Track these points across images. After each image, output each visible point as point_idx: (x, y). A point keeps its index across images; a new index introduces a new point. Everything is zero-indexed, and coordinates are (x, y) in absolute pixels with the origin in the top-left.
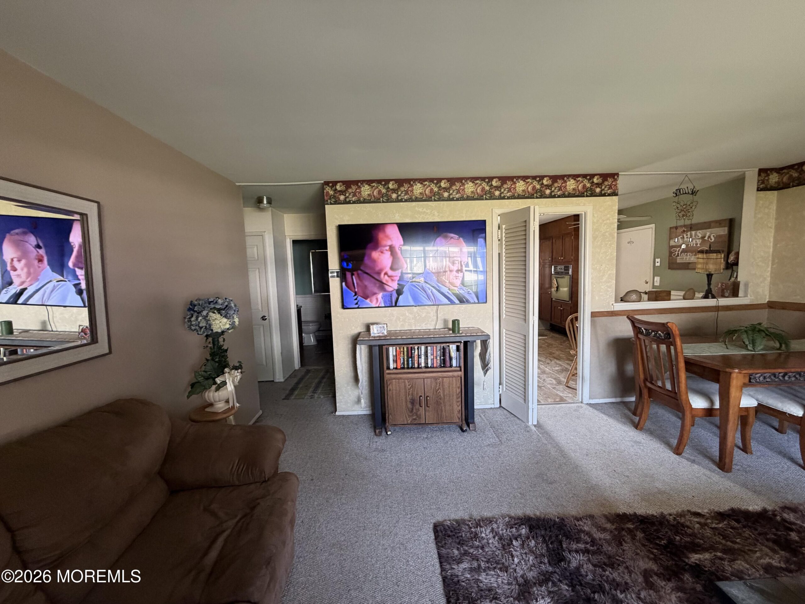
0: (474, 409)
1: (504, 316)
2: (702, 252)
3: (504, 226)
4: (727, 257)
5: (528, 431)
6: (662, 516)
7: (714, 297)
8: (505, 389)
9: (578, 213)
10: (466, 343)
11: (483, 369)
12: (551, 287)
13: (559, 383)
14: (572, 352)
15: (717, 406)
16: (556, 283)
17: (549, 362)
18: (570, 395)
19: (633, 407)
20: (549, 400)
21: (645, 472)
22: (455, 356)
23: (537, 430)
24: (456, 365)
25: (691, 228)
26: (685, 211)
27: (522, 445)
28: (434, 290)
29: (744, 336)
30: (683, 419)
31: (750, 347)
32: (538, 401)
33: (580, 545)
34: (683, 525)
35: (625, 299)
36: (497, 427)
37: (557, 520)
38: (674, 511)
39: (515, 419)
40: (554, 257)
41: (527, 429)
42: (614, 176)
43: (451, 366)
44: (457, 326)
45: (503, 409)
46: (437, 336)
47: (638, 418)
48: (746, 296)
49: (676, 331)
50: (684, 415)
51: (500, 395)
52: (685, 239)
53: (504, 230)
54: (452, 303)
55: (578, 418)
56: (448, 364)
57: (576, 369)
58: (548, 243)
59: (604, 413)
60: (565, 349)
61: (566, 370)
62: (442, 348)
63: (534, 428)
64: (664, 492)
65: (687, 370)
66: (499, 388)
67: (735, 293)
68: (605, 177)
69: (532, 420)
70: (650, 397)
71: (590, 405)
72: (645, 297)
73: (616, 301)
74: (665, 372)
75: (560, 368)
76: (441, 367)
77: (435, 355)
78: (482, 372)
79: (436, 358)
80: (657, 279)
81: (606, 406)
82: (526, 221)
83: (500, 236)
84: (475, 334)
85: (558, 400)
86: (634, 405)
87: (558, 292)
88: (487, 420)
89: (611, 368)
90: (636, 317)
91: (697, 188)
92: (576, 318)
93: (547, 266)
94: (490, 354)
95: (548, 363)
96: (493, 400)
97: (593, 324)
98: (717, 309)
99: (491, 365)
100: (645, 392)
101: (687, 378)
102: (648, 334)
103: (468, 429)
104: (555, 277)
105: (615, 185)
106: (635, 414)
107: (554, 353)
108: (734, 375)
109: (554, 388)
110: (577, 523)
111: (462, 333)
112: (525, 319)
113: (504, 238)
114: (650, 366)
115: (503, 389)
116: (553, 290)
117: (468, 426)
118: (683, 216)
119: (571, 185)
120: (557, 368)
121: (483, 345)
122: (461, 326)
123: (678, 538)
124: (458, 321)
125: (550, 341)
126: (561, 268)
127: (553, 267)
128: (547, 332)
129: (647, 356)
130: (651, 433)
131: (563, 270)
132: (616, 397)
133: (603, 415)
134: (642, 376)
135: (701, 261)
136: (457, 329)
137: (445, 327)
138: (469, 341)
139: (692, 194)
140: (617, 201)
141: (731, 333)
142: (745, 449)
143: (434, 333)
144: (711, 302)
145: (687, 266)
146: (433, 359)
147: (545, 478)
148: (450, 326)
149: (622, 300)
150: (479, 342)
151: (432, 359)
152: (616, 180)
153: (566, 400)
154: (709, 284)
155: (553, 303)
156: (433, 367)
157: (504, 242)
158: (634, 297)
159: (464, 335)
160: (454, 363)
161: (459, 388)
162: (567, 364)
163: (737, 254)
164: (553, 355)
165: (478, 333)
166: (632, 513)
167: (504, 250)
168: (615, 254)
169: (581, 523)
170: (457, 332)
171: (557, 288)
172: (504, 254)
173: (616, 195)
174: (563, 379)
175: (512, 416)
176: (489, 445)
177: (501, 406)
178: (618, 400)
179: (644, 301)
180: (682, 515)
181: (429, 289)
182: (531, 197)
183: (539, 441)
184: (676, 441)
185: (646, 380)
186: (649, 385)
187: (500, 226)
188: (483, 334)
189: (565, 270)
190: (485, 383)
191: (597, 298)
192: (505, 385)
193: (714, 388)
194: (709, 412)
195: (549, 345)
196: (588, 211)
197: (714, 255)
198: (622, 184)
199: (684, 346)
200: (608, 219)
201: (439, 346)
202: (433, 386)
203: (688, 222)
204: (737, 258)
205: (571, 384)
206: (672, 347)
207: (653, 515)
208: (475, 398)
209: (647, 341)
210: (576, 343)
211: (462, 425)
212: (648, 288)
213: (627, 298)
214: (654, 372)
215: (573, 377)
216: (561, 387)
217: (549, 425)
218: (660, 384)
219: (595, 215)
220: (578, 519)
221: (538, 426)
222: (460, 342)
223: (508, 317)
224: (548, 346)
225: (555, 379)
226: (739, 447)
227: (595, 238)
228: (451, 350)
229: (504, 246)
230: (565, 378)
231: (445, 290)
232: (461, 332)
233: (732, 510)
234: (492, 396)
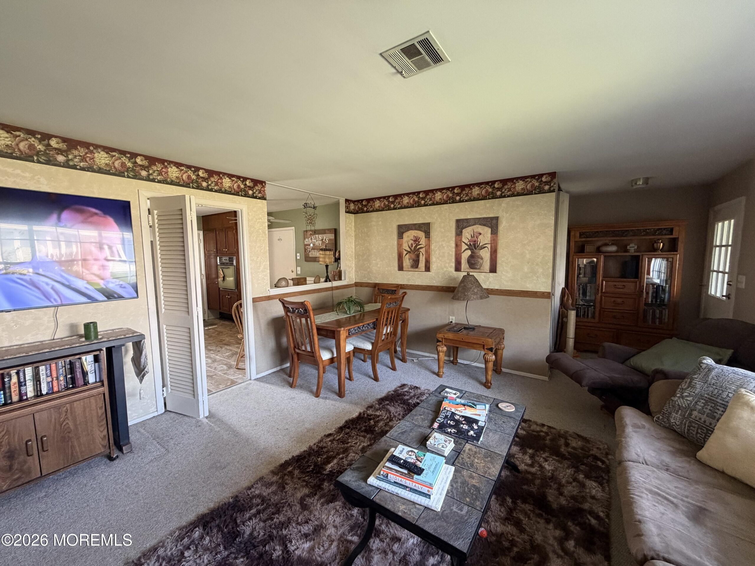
0: (128, 426)
1: (163, 310)
2: (322, 250)
3: (156, 212)
4: (335, 254)
5: (199, 426)
6: (310, 448)
7: (330, 281)
8: (170, 390)
9: (235, 210)
10: (109, 350)
11: (138, 375)
12: (217, 277)
13: (230, 367)
14: (239, 336)
15: (335, 355)
16: (222, 273)
17: (220, 349)
18: (240, 376)
19: (288, 371)
20: (221, 386)
21: (298, 419)
22: (93, 369)
23: (209, 421)
24: (94, 380)
25: (315, 232)
26: (311, 220)
27: (193, 444)
28: (57, 285)
29: (345, 306)
30: (318, 369)
31: (348, 313)
32: (209, 391)
33: (252, 511)
34: (322, 448)
35: (277, 285)
36: (161, 436)
37: (231, 500)
38: (316, 441)
39: (186, 418)
40: (218, 248)
41: (199, 425)
42: (262, 183)
43: (86, 383)
44: (92, 330)
45: (169, 413)
46: (57, 349)
47: (292, 379)
48: (345, 279)
49: (310, 307)
50: (319, 367)
51: (165, 399)
52: (313, 240)
53: (156, 217)
54: (93, 300)
55: (248, 395)
56: (81, 382)
57: (244, 351)
58: (212, 235)
59: (269, 383)
60: (234, 334)
61: (236, 353)
62: (68, 362)
63: (206, 421)
64: (310, 429)
65: (318, 334)
66: (163, 391)
67: (340, 279)
68: (256, 182)
69: (203, 412)
70: (298, 360)
71: (256, 379)
72: (291, 282)
73: (271, 288)
74: (306, 339)
75: (230, 353)
76: (67, 388)
77: (54, 375)
78: (137, 380)
79: (57, 378)
80: (299, 268)
81: (270, 376)
82: (181, 210)
83: (151, 223)
84: (123, 337)
85: (229, 384)
86: (289, 369)
87: (225, 282)
88: (148, 432)
89: (271, 344)
90: (285, 299)
91: (316, 205)
92: (241, 304)
93: (212, 257)
94: (146, 357)
95: (219, 351)
96: (155, 406)
97: (255, 308)
98: (332, 289)
99: (149, 368)
100: (295, 356)
101: (319, 339)
102: (294, 312)
103: (120, 454)
104: (221, 268)
105: (264, 191)
106: (290, 376)
107: (224, 340)
108: (341, 332)
109: (224, 374)
110: (249, 492)
111: (101, 339)
112: (188, 310)
113: (157, 225)
114: (297, 337)
115: (167, 391)
116: (220, 280)
117: (121, 449)
118: (310, 223)
119: (227, 183)
120: (228, 354)
121: (136, 347)
122: (99, 330)
123: (319, 459)
124: (95, 324)
125: (220, 329)
126: (225, 259)
127: (218, 258)
128: (217, 321)
129: (294, 329)
130: (301, 387)
131: (228, 261)
132: (276, 367)
133: (268, 385)
134: (292, 345)
135: (322, 256)
136: (92, 334)
137: (72, 334)
138: (114, 347)
139: (314, 208)
140: (266, 204)
141: (339, 304)
142: (350, 379)
143: (50, 346)
144: (328, 285)
145: (315, 260)
146: (52, 382)
147: (219, 465)
148: (82, 331)
149: (276, 286)
150: (130, 345)
151: (48, 383)
152: (264, 187)
153: (237, 382)
154: (327, 272)
155: (221, 292)
156: (53, 393)
157: (157, 230)
158: (283, 283)
159: (105, 340)
160: (91, 378)
161: (101, 408)
162: (237, 347)
163: (339, 252)
164: (224, 342)
165: (128, 334)
166: (290, 457)
167: (158, 238)
168: (268, 248)
169: (253, 490)
170: (93, 338)
171: (224, 277)
172: (158, 243)
173: (265, 199)
174: (233, 363)
175: (181, 416)
176: (152, 461)
177: (166, 411)
178: (278, 368)
179: (290, 286)
180: (321, 441)
181: (47, 284)
182: (186, 185)
183: (211, 430)
184: (316, 388)
185: (295, 347)
186: (297, 351)
187: (151, 211)
188: (135, 335)
189: (230, 261)
190: (142, 391)
191: (256, 285)
192: (169, 386)
193: (333, 342)
194: (332, 360)
195: (220, 333)
196: (244, 209)
197: (328, 253)
198: (269, 190)
199: (316, 317)
200: (261, 218)
201: (61, 362)
202: (53, 420)
203: (313, 228)
204: (340, 255)
205: (241, 365)
206: (308, 319)
207: (304, 451)
208: (129, 412)
209: (293, 317)
210: (242, 327)
211: (110, 453)
212: (294, 276)
213: (279, 285)
214: (299, 340)
215: (243, 359)
216: (232, 371)
217: (221, 411)
218: (303, 348)
219: (250, 214)
220: (249, 488)
221: (211, 416)
222: (100, 350)
223: (167, 311)
224: (218, 334)
225: (226, 364)
226: (348, 379)
227: (251, 233)
228: (85, 363)
229: (157, 234)
230: (235, 361)
231: (80, 284)
232: (100, 337)
233: (346, 422)
234: (154, 402)
